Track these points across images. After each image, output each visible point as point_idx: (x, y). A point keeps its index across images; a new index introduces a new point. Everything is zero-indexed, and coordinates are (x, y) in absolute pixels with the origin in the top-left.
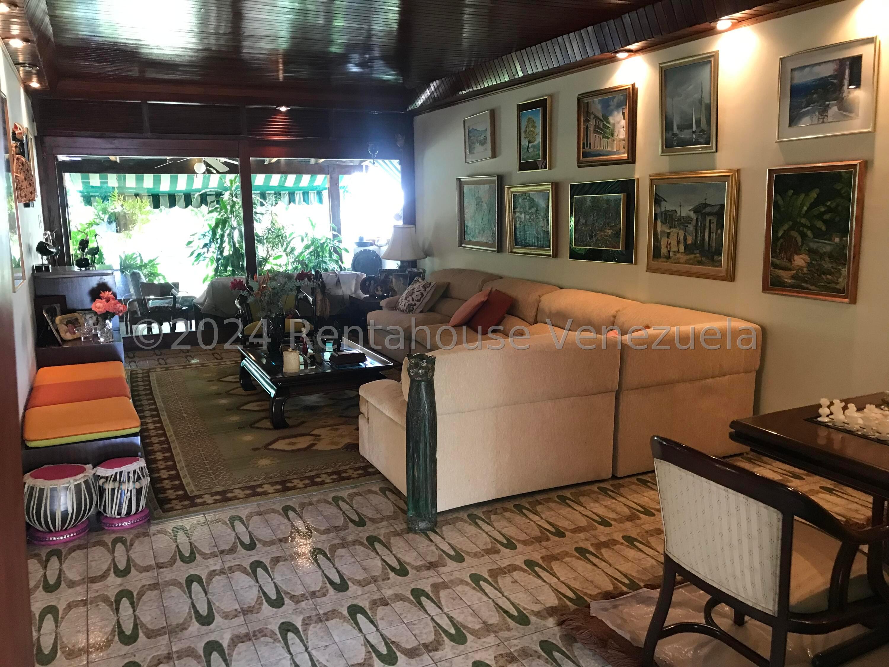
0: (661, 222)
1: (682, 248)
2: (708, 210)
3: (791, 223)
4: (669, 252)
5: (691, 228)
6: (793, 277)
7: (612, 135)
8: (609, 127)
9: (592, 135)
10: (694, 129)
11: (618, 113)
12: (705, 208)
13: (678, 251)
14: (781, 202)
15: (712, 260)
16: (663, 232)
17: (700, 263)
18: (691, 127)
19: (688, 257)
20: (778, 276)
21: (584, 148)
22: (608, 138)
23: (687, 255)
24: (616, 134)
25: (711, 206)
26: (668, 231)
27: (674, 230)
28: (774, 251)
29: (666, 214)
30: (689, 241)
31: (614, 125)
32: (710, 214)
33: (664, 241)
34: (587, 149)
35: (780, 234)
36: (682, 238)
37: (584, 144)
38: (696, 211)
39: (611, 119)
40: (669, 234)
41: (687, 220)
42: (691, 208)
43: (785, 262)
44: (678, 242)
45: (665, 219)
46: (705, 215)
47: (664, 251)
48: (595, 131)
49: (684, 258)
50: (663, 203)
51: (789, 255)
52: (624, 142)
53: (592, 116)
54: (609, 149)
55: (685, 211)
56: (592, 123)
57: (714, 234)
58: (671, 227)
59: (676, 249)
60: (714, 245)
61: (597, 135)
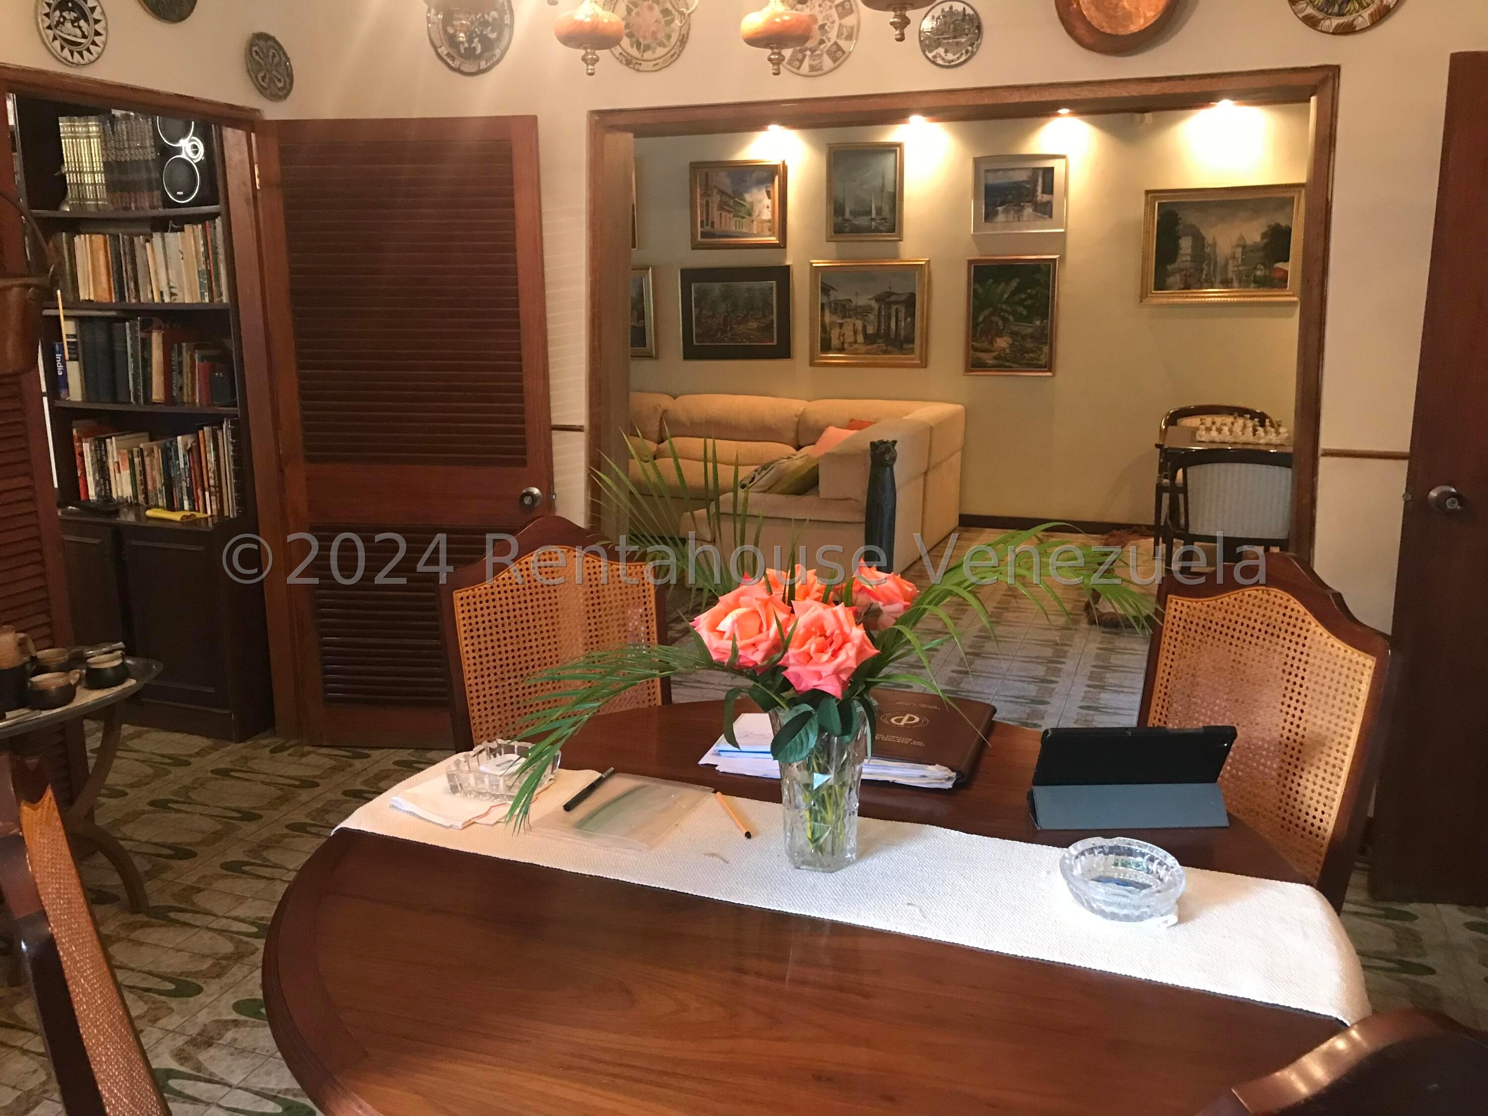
0: (830, 312)
1: (860, 338)
2: (893, 298)
3: (991, 309)
4: (843, 343)
5: (872, 317)
6: (995, 358)
7: (750, 215)
8: (743, 205)
9: (715, 214)
10: (874, 215)
11: (759, 190)
12: (889, 297)
13: (856, 342)
14: (980, 290)
15: (901, 348)
16: (833, 324)
17: (885, 352)
18: (870, 213)
19: (869, 347)
20: (978, 358)
21: (702, 226)
22: (743, 218)
23: (868, 345)
24: (756, 214)
25: (898, 294)
26: (840, 321)
27: (848, 320)
28: (974, 336)
29: (836, 304)
30: (870, 330)
31: (752, 204)
32: (896, 303)
33: (835, 334)
34: (708, 228)
35: (981, 319)
36: (860, 328)
37: (702, 222)
38: (878, 299)
39: (748, 197)
40: (841, 325)
41: (867, 310)
42: (871, 296)
43: (985, 345)
44: (855, 332)
45: (836, 309)
46: (889, 305)
47: (835, 342)
48: (721, 208)
49: (863, 349)
50: (832, 292)
51: (990, 337)
52: (769, 224)
53: (715, 191)
54: (744, 230)
55: (862, 301)
56: (716, 199)
57: (903, 322)
58: (844, 317)
59: (852, 340)
60: (902, 333)
61: (724, 214)
